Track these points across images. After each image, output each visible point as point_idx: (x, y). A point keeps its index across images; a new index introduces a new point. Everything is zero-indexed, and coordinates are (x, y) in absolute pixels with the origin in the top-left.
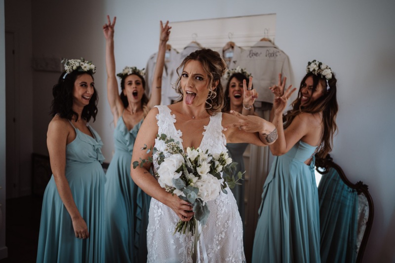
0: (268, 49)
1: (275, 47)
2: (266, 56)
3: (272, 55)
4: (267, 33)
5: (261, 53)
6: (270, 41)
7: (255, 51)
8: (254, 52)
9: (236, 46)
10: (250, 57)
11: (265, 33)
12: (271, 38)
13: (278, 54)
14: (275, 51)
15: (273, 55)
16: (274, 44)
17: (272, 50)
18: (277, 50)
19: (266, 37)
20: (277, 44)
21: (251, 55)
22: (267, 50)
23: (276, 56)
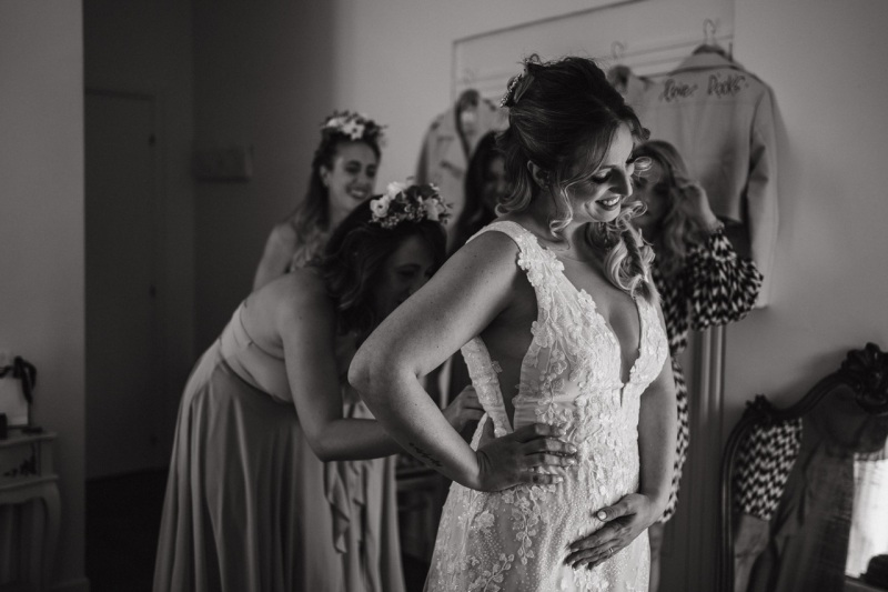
0: (714, 73)
1: (734, 68)
2: (710, 92)
3: (726, 88)
4: (714, 32)
5: (696, 87)
6: (721, 53)
7: (678, 81)
8: (677, 85)
9: (634, 76)
10: (668, 99)
11: (705, 32)
12: (724, 46)
13: (741, 84)
14: (733, 77)
15: (729, 89)
16: (730, 58)
17: (724, 76)
18: (740, 74)
19: (710, 43)
20: (739, 57)
21: (669, 95)
22: (713, 77)
23: (737, 88)
